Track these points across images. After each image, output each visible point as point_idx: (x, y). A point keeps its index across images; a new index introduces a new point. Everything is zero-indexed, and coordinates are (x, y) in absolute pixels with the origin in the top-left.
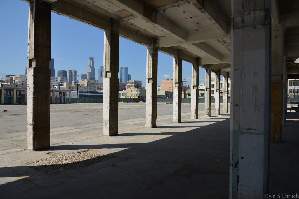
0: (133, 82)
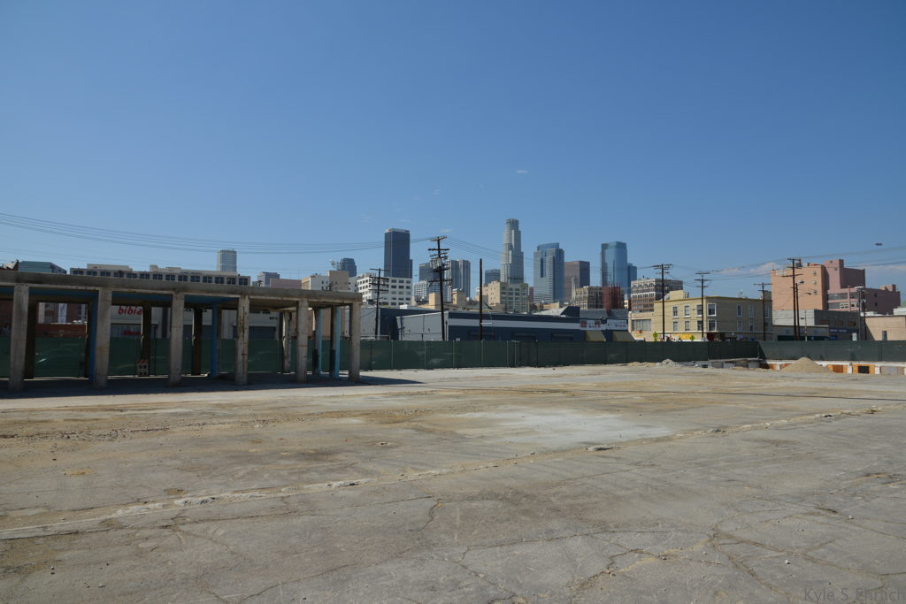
0: (651, 285)
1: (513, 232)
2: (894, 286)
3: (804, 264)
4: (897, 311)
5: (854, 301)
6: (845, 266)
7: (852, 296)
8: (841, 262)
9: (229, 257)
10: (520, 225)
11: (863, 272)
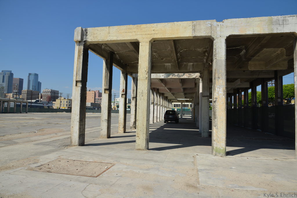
0: (49, 91)
8: (99, 91)
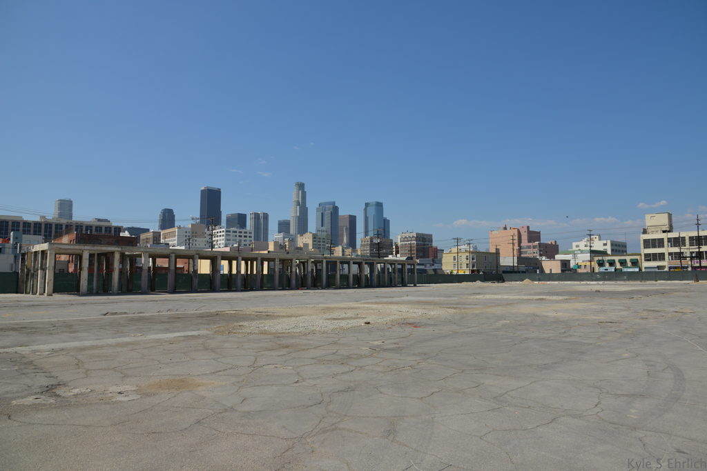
0: (413, 237)
1: (300, 192)
2: (556, 242)
3: (508, 228)
4: (558, 257)
5: (536, 250)
6: (530, 230)
7: (534, 247)
8: (528, 227)
9: (66, 206)
10: (305, 187)
11: (539, 233)
